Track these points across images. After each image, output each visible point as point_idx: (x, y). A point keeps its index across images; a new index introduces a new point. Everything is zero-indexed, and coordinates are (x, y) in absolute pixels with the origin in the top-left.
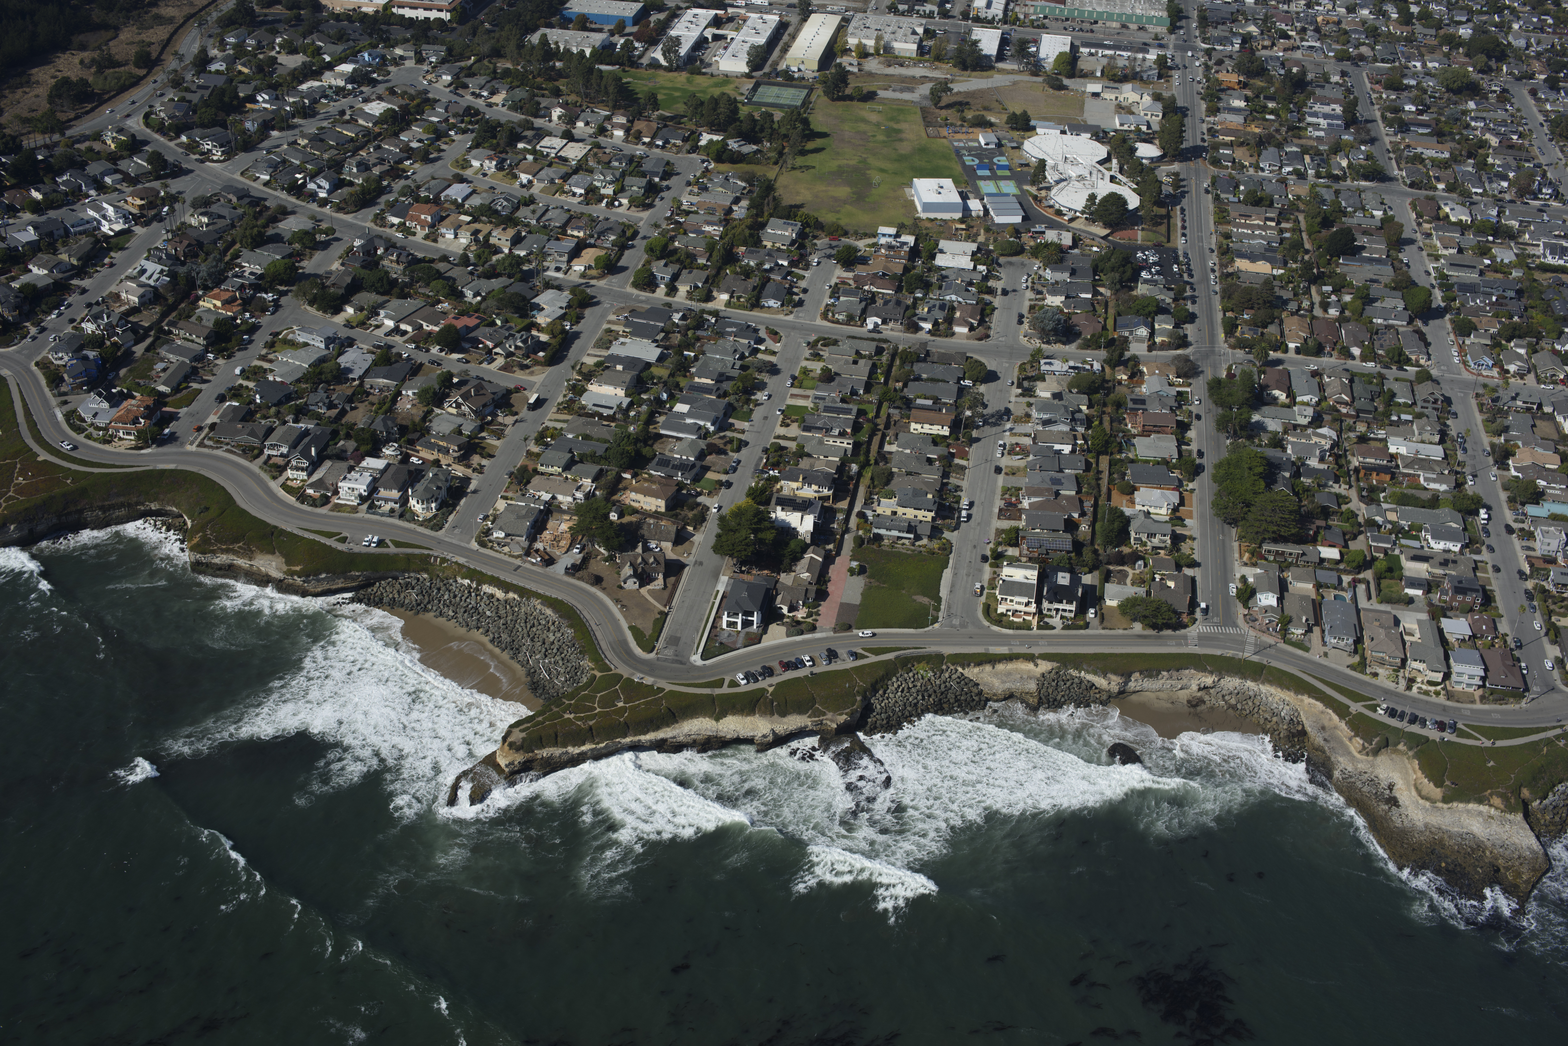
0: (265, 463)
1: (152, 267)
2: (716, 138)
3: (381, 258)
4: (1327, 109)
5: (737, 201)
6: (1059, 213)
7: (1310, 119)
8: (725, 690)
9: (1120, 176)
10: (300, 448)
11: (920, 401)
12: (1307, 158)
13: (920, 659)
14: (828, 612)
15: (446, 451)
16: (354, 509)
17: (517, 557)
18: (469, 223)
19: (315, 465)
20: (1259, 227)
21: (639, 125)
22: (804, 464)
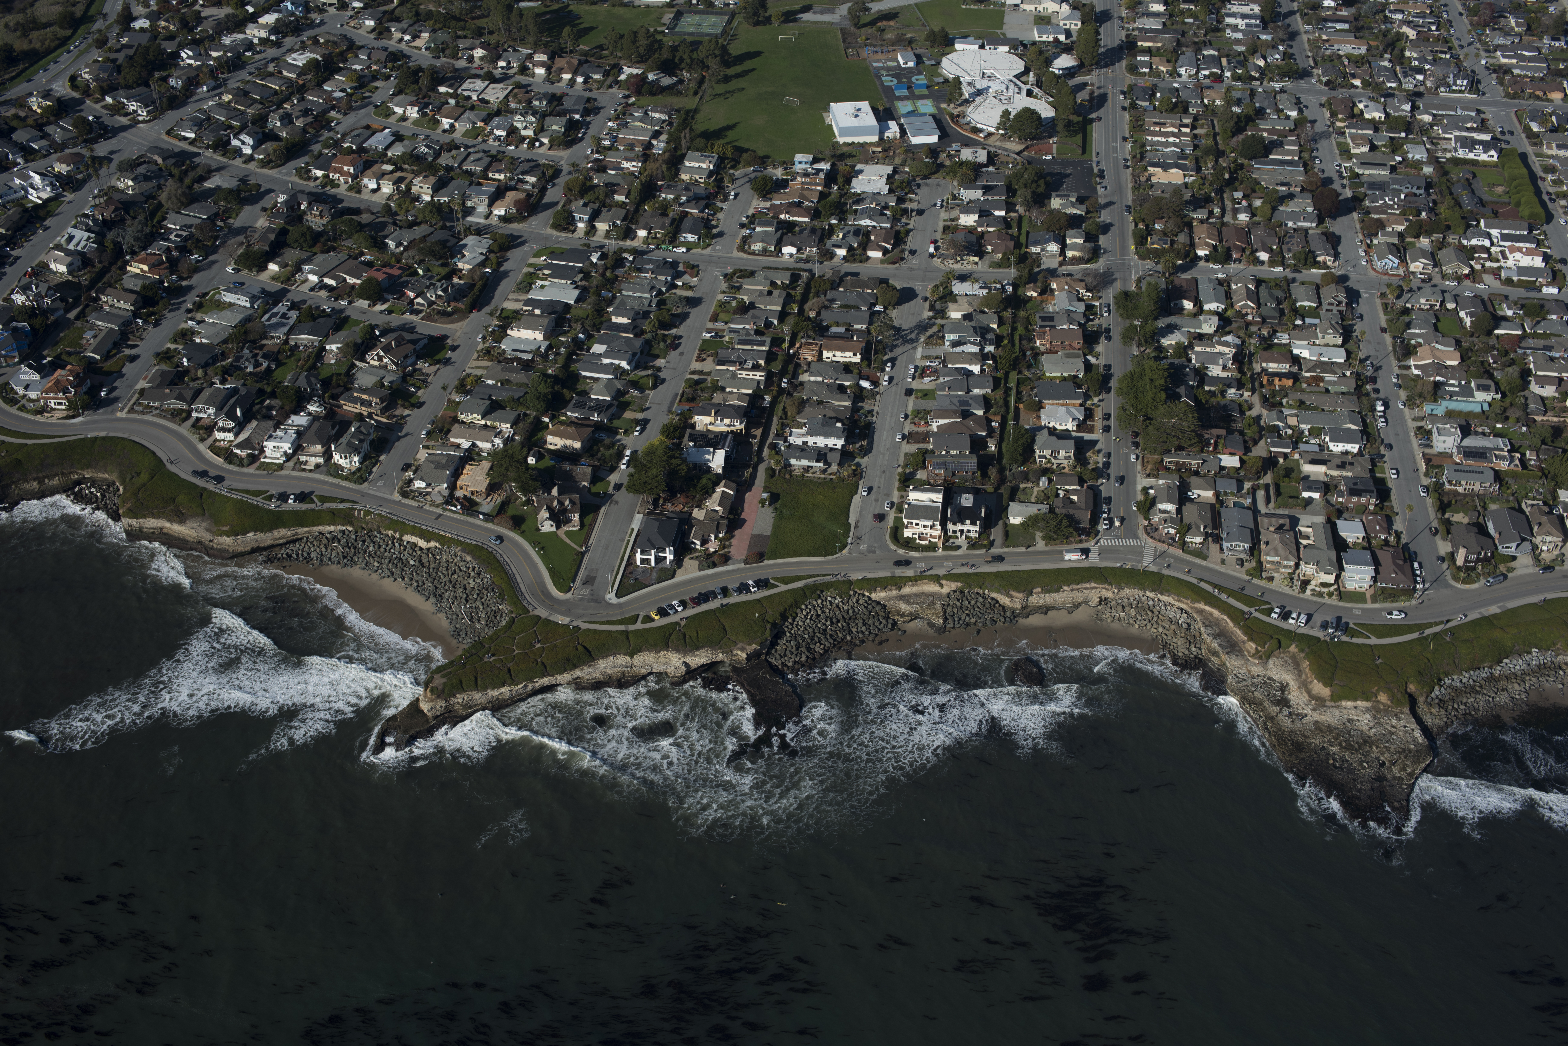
0: (194, 426)
1: (81, 235)
2: (635, 71)
3: (304, 212)
4: (1246, 10)
5: (656, 135)
6: (976, 130)
7: (1229, 20)
8: (639, 626)
9: (1036, 90)
10: (226, 409)
11: (834, 329)
12: (1224, 61)
13: (829, 585)
14: (739, 545)
15: (368, 404)
16: (281, 467)
17: (438, 506)
18: (392, 172)
19: (240, 426)
20: (1173, 134)
21: (560, 62)
22: (718, 398)
